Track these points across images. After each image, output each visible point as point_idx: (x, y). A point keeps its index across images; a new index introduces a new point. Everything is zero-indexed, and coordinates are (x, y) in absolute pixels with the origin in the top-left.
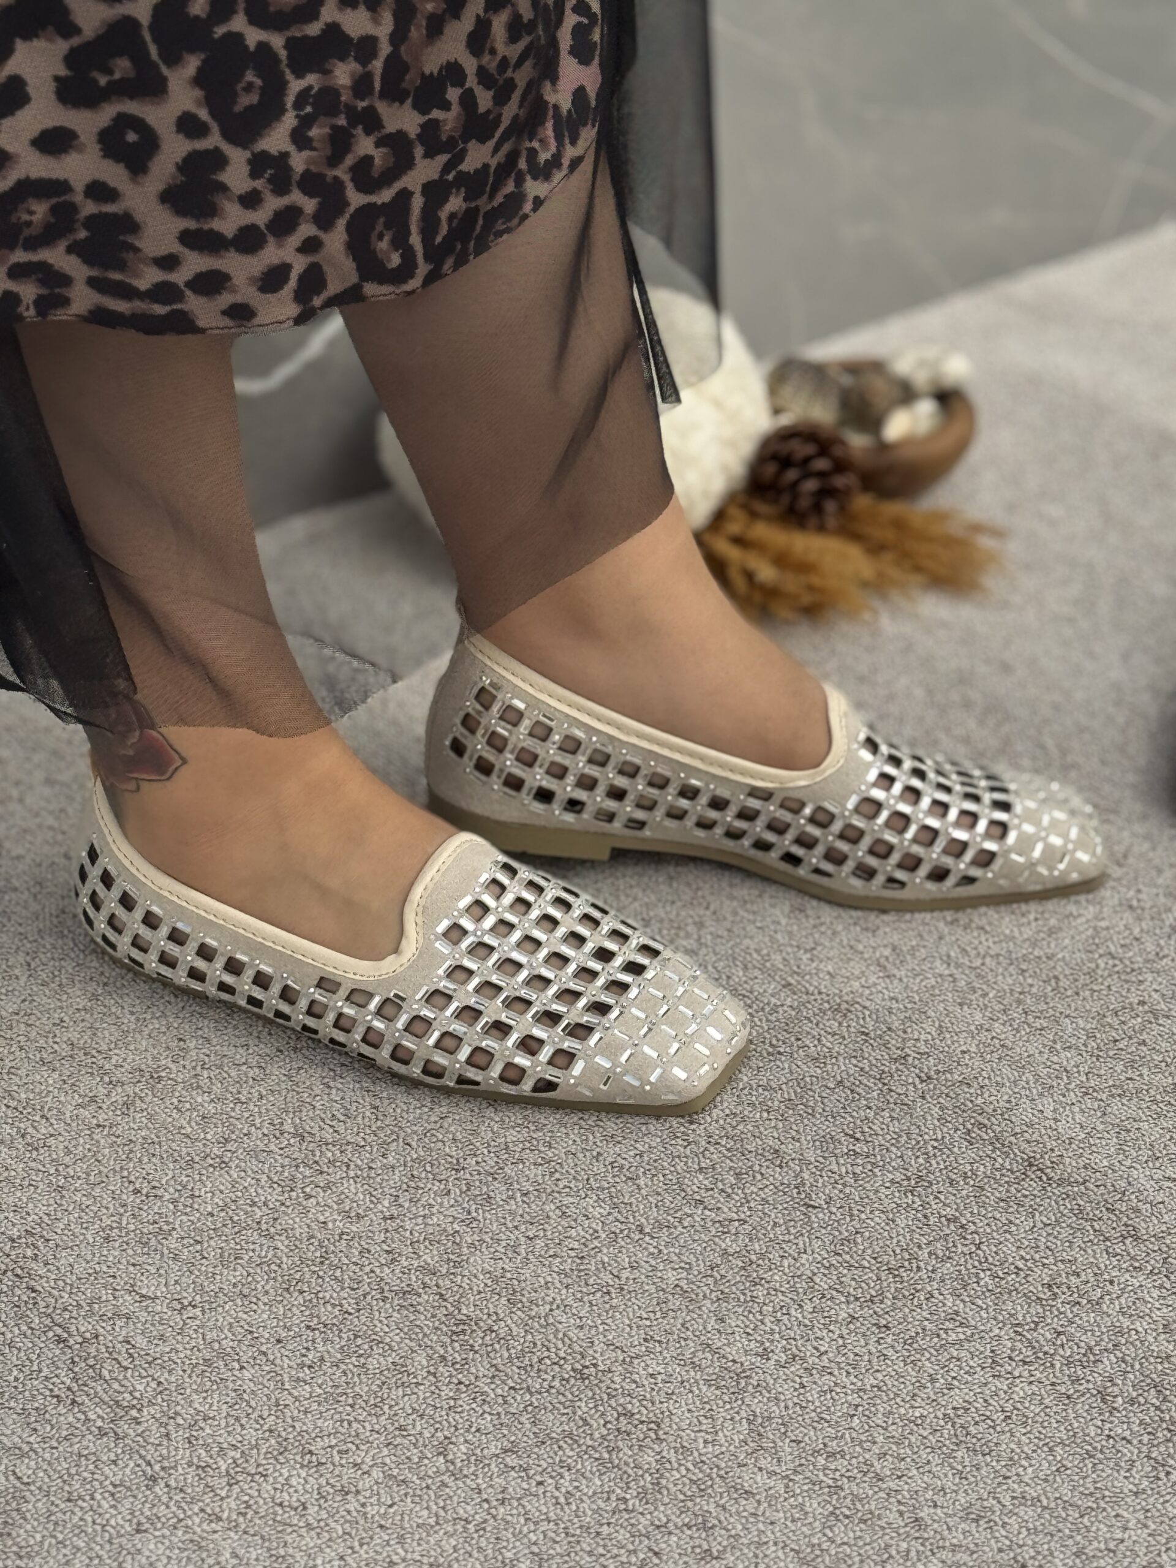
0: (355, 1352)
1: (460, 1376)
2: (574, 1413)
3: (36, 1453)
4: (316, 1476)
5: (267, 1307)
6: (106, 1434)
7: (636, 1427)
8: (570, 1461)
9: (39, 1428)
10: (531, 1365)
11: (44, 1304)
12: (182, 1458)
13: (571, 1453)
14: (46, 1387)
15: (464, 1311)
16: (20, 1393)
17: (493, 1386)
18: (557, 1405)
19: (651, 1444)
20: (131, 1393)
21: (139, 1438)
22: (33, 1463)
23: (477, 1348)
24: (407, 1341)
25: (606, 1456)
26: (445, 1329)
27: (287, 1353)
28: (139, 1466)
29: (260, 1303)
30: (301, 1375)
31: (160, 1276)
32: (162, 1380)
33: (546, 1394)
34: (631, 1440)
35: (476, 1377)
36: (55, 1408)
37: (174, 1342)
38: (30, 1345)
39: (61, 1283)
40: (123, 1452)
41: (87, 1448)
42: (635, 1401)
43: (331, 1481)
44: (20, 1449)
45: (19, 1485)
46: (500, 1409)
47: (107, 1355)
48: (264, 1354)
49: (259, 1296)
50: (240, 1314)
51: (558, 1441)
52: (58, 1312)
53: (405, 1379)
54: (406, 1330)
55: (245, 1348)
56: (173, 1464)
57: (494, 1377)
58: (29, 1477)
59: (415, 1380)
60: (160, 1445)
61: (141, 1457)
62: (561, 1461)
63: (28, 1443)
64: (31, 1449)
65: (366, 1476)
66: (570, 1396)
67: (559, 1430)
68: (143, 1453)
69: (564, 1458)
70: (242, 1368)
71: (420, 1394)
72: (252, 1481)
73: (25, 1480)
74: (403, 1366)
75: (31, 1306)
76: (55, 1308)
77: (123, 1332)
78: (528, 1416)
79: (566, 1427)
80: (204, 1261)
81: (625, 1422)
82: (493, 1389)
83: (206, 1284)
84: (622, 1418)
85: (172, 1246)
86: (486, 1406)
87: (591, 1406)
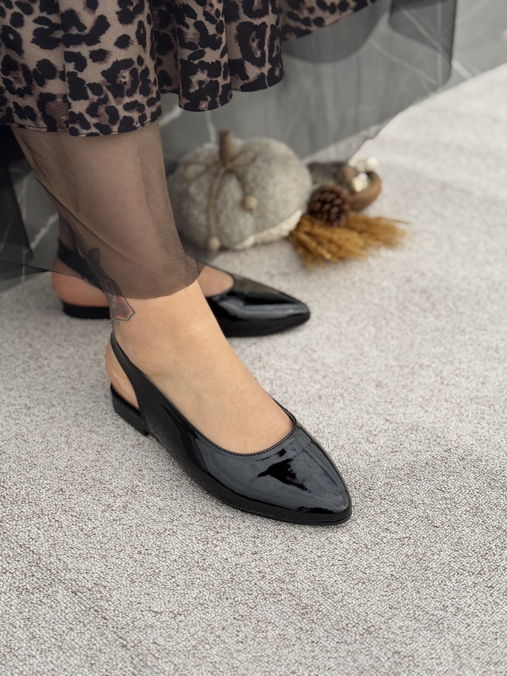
0: (260, 630)
1: (312, 638)
2: (372, 654)
5: (213, 610)
7: (403, 659)
10: (343, 628)
11: (111, 626)
15: (304, 602)
17: (328, 642)
18: (362, 650)
23: (315, 621)
24: (282, 621)
26: (298, 612)
27: (229, 635)
29: (210, 608)
30: (238, 648)
31: (161, 599)
32: (176, 662)
33: (355, 644)
34: (403, 667)
35: (320, 638)
37: (176, 638)
38: (110, 650)
39: (116, 612)
42: (398, 645)
46: (336, 655)
47: (147, 651)
48: (219, 637)
49: (208, 603)
50: (202, 616)
51: (369, 671)
52: (119, 630)
53: (287, 643)
54: (279, 614)
55: (209, 635)
57: (327, 637)
59: (291, 643)
66: (367, 645)
67: (367, 665)
70: (211, 648)
71: (296, 650)
74: (284, 636)
75: (105, 627)
76: (117, 628)
77: (152, 637)
78: (350, 658)
79: (370, 663)
80: (178, 588)
81: (397, 657)
82: (329, 644)
83: (182, 600)
84: (395, 655)
85: (162, 581)
86: (328, 654)
87: (378, 649)
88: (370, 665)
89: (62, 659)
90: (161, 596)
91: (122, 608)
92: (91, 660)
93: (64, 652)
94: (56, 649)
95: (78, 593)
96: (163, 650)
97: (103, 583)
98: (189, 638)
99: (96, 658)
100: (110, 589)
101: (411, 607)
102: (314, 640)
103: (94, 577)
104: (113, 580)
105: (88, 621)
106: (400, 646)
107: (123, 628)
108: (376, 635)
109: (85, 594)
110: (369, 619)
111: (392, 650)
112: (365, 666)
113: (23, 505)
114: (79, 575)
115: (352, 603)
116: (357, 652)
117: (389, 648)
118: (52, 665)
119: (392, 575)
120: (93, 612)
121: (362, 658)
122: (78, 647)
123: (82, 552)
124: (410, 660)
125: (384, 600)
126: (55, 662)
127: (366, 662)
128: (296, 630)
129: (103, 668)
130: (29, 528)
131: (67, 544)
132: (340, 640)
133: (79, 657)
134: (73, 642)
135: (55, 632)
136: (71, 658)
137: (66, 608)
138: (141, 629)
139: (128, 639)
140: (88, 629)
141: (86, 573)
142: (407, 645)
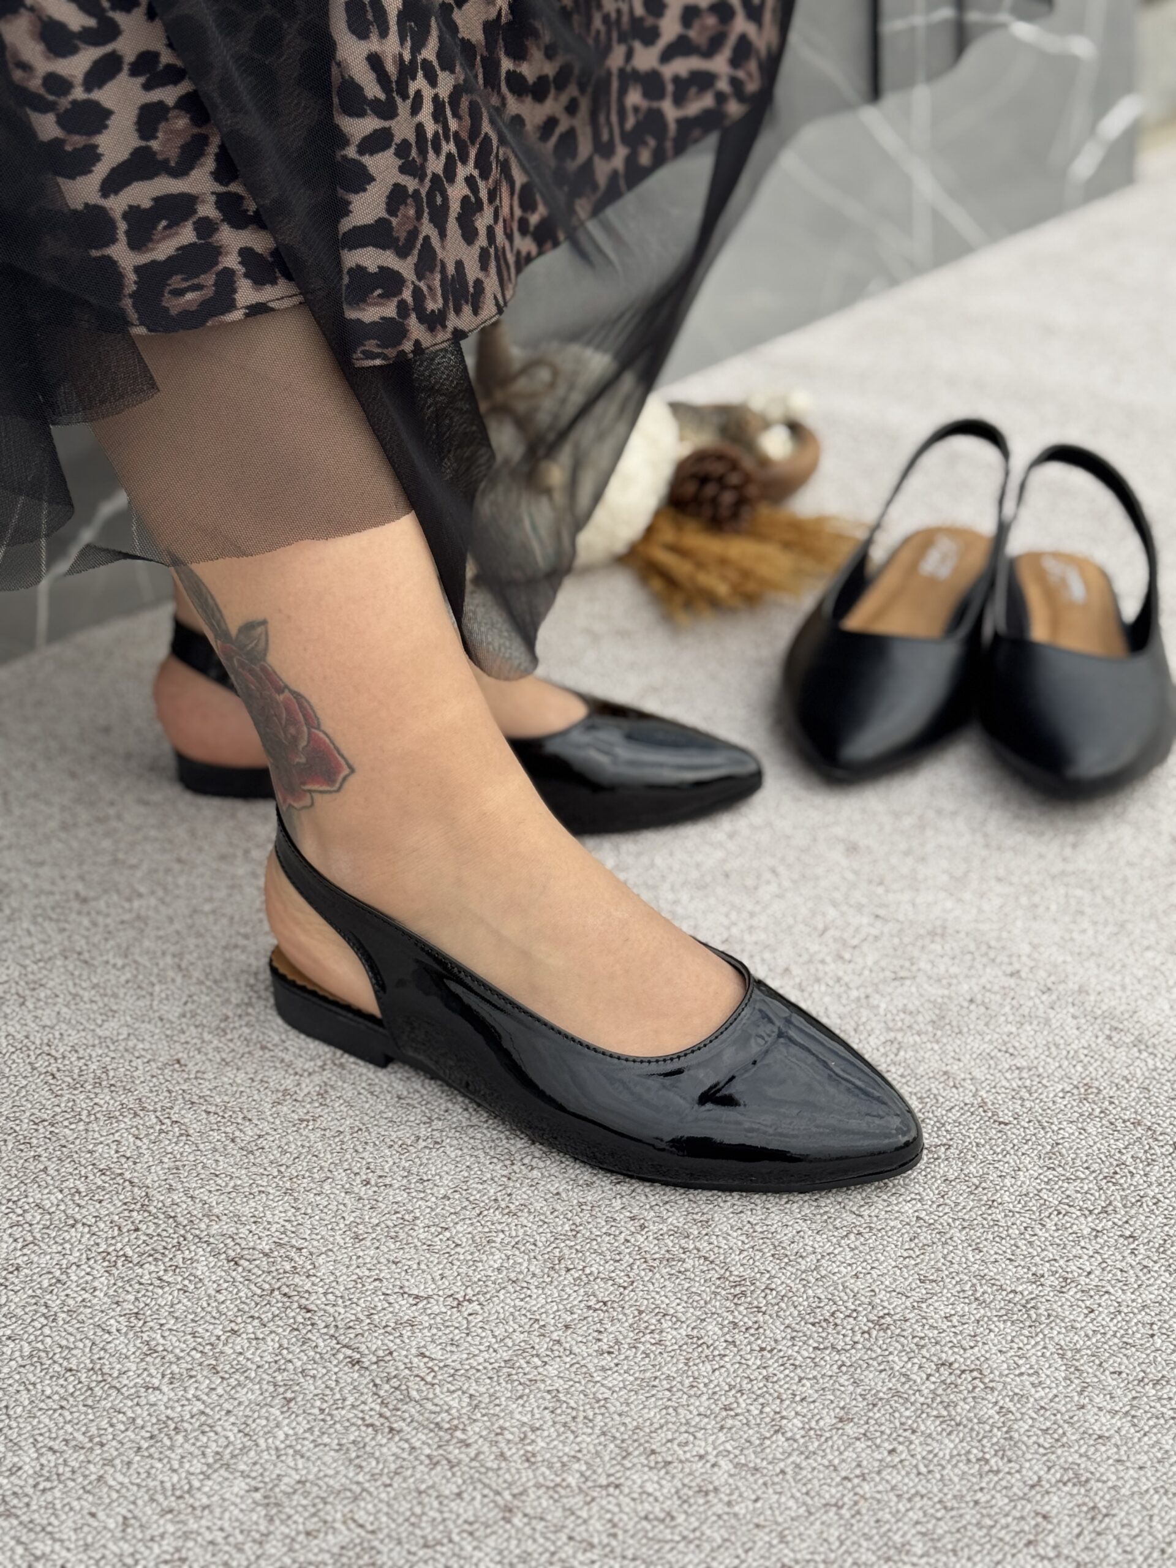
0: (646, 1328)
1: (759, 1342)
2: (892, 1369)
3: (370, 1494)
4: (668, 1477)
5: (540, 1291)
6: (438, 1463)
7: (959, 1376)
8: (910, 1422)
9: (364, 1464)
10: (825, 1320)
11: (323, 1324)
12: (528, 1480)
13: (907, 1413)
14: (356, 1416)
16: (331, 1427)
17: (796, 1348)
18: (871, 1362)
19: (983, 1394)
20: (447, 1411)
21: (474, 1464)
22: (370, 1506)
25: (945, 1413)
27: (580, 1339)
28: (485, 1496)
30: (604, 1363)
31: (423, 1271)
32: (472, 1392)
33: (853, 1351)
34: (960, 1392)
36: (373, 1439)
37: (467, 1345)
38: (324, 1371)
39: (330, 1296)
40: (464, 1482)
41: (423, 1481)
43: (686, 1481)
44: (350, 1490)
45: (363, 1533)
46: (815, 1373)
47: (408, 1372)
48: (559, 1342)
50: (518, 1303)
51: (888, 1401)
52: (342, 1331)
53: (707, 1352)
55: (537, 1340)
56: (521, 1489)
57: (793, 1338)
58: (372, 1524)
59: (716, 1353)
60: (499, 1469)
61: (486, 1485)
62: (902, 1424)
63: (358, 1483)
64: (364, 1490)
65: (716, 1469)
66: (879, 1351)
67: (885, 1389)
68: (487, 1481)
69: (903, 1420)
70: (545, 1363)
71: (728, 1366)
72: (609, 1495)
73: (370, 1528)
74: (699, 1338)
75: (310, 1327)
76: (336, 1326)
77: (414, 1343)
78: (846, 1377)
79: (890, 1385)
80: (458, 1249)
81: (947, 1373)
82: (798, 1352)
83: (470, 1273)
84: (942, 1369)
85: (422, 1236)
86: (799, 1371)
87: (905, 1359)
88: (890, 1389)
89: (220, 1391)
90: (423, 1266)
91: (342, 1288)
92: (285, 1392)
93: (222, 1378)
94: (205, 1373)
95: (242, 1262)
96: (440, 1368)
97: (294, 1242)
98: (496, 1346)
99: (297, 1388)
100: (311, 1254)
101: (967, 1278)
102: (764, 1345)
103: (273, 1229)
104: (314, 1236)
105: (270, 1315)
106: (950, 1352)
107: (350, 1327)
108: (898, 1331)
109: (257, 1262)
110: (878, 1301)
111: (935, 1359)
112: (878, 1391)
113: (97, 1090)
114: (238, 1226)
115: (839, 1272)
116: (860, 1366)
117: (928, 1355)
118: (199, 1403)
119: (918, 1218)
120: (279, 1297)
121: (870, 1377)
122: (254, 1367)
123: (239, 1182)
124: (974, 1379)
125: (906, 1267)
126: (205, 1398)
127: (880, 1384)
128: (724, 1326)
129: (313, 1406)
130: (117, 1137)
131: (203, 1168)
132: (820, 1343)
133: (257, 1387)
134: (241, 1358)
135: (200, 1340)
136: (239, 1389)
137: (218, 1292)
138: (389, 1329)
139: (363, 1348)
140: (271, 1332)
141: (255, 1222)
142: (965, 1350)
